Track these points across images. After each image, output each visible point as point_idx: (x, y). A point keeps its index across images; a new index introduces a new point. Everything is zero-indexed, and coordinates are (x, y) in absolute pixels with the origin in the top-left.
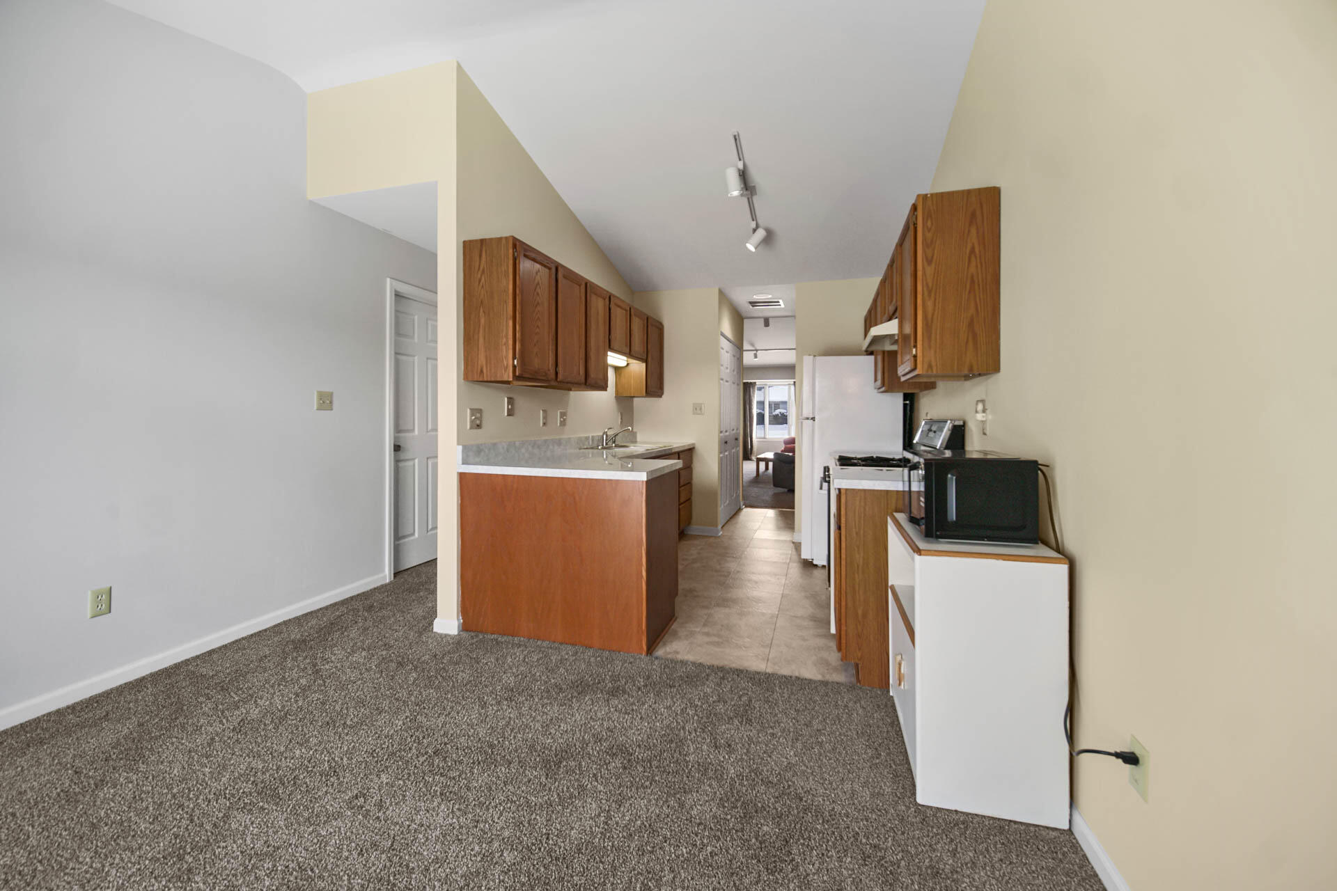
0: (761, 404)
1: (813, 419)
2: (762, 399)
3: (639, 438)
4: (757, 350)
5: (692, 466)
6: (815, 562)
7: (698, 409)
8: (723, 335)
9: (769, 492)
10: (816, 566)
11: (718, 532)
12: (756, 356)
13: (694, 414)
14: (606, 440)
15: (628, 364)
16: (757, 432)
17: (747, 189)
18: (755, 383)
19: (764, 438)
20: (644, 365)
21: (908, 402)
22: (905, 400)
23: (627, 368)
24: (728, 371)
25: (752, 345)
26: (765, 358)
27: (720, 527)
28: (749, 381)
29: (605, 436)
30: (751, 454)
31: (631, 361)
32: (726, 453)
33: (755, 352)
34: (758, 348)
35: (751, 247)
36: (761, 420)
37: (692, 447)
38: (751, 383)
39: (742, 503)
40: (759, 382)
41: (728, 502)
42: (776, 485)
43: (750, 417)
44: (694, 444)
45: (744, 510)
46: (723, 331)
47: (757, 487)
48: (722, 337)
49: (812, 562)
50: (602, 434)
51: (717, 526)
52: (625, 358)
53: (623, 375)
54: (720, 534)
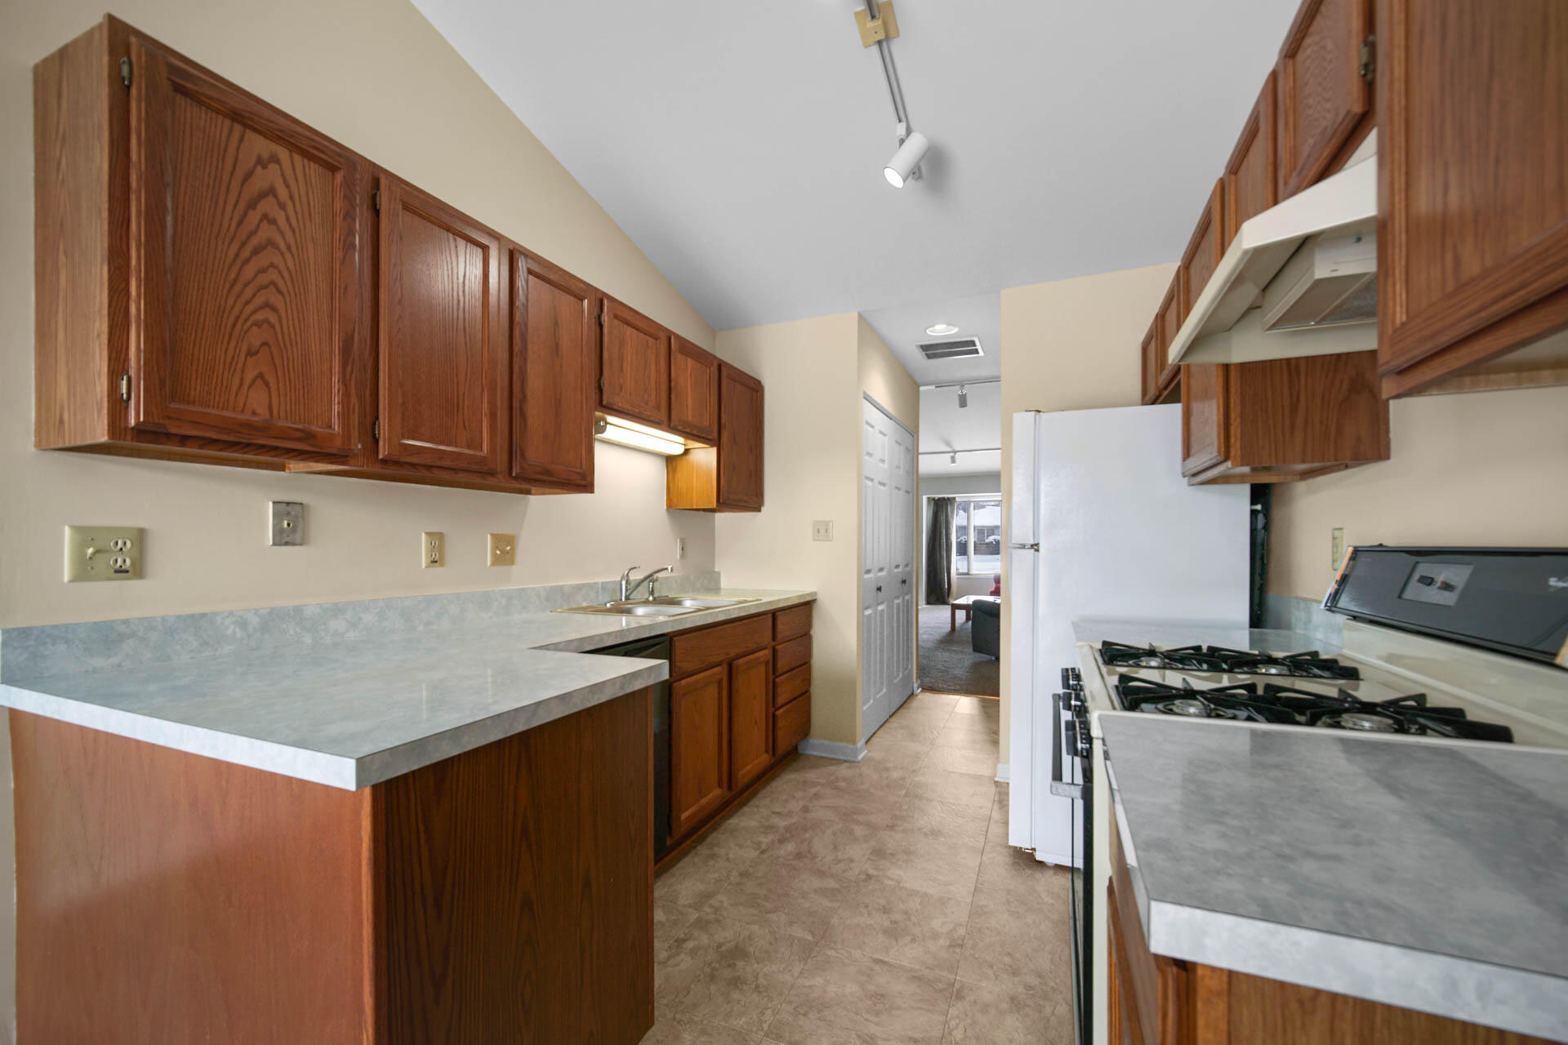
0: (963, 530)
1: (1035, 547)
2: (965, 523)
3: (724, 583)
4: (955, 452)
5: (812, 632)
6: (1039, 856)
7: (822, 531)
8: (867, 398)
9: (964, 659)
10: (1041, 863)
11: (856, 752)
12: (953, 460)
13: (814, 540)
14: (627, 590)
15: (687, 451)
16: (957, 564)
17: (873, 17)
18: (954, 498)
19: (968, 574)
20: (714, 451)
21: (1259, 507)
22: (1253, 502)
23: (685, 457)
24: (886, 466)
25: (948, 444)
26: (968, 463)
27: (861, 743)
28: (946, 496)
29: (624, 583)
30: (948, 595)
31: (692, 444)
32: (880, 608)
33: (952, 454)
34: (957, 449)
35: (894, 178)
36: (963, 550)
37: (808, 599)
38: (948, 499)
39: (915, 685)
40: (960, 498)
41: (884, 690)
42: (977, 649)
43: (947, 545)
44: (815, 593)
45: (920, 696)
46: (868, 393)
47: (948, 651)
48: (865, 401)
49: (1032, 855)
50: (619, 579)
51: (854, 742)
52: (681, 440)
53: (679, 469)
54: (860, 758)
